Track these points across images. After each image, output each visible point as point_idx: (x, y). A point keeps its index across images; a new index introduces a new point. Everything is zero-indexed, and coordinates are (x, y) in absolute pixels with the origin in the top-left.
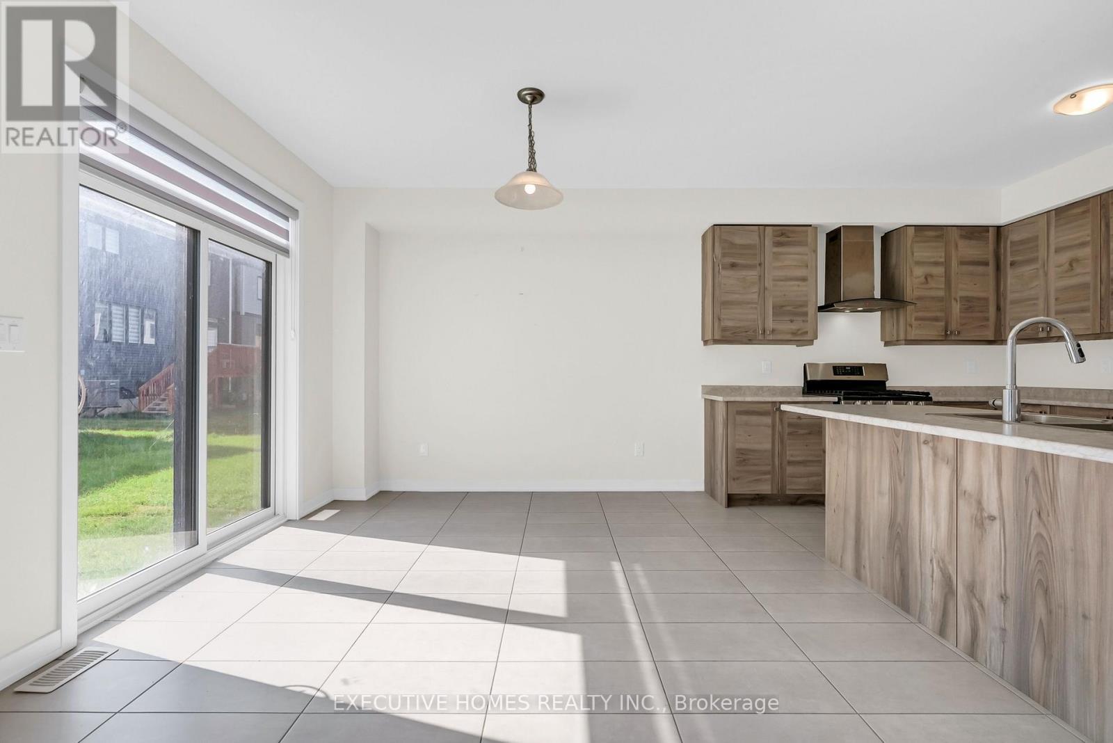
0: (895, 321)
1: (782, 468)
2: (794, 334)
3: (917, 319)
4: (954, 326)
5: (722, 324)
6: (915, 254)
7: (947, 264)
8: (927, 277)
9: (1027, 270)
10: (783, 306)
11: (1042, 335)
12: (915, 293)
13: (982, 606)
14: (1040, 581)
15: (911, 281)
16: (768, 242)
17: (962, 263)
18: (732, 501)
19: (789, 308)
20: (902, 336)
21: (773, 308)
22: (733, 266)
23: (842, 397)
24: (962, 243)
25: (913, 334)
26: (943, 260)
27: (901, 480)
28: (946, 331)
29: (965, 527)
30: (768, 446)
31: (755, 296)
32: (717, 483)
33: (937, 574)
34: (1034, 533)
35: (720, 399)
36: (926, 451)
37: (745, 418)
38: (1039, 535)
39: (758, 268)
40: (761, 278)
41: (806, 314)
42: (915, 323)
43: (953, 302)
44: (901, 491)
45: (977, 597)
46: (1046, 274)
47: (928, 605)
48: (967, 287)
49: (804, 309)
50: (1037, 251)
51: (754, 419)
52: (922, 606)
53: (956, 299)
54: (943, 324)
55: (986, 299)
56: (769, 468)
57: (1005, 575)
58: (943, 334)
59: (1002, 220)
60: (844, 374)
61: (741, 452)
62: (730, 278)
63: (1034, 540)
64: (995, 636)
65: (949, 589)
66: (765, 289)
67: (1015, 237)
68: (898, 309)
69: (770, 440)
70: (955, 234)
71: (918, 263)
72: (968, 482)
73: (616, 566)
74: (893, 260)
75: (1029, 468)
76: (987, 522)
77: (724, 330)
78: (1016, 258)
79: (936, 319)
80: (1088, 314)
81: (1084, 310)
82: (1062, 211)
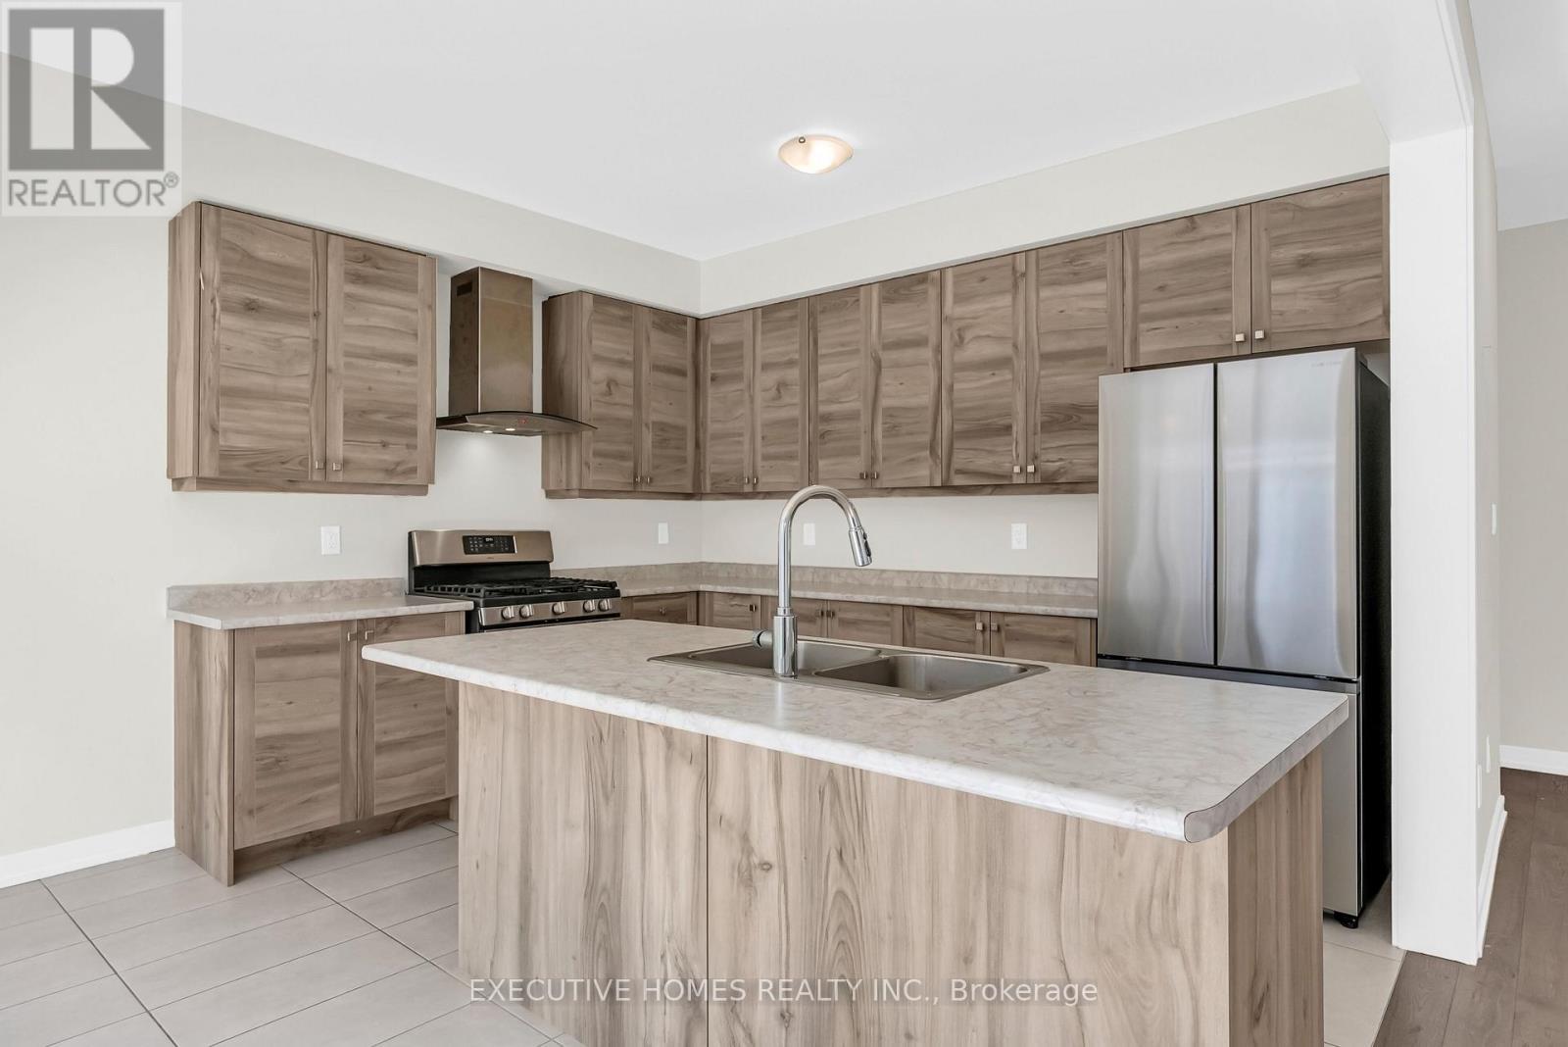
0: (564, 454)
1: (364, 764)
2: (390, 471)
3: (597, 454)
4: (645, 469)
5: (222, 442)
6: (593, 342)
7: (635, 365)
8: (611, 383)
9: (729, 389)
10: (367, 412)
11: (748, 489)
12: (595, 409)
15: (589, 386)
16: (335, 271)
17: (656, 368)
18: (245, 864)
19: (380, 417)
20: (575, 484)
21: (345, 414)
22: (251, 308)
23: (481, 601)
24: (655, 335)
25: (592, 480)
26: (630, 358)
28: (635, 477)
29: (722, 886)
30: (334, 720)
31: (304, 385)
32: (207, 827)
34: (832, 888)
35: (213, 623)
37: (277, 664)
39: (313, 322)
40: (319, 345)
41: (412, 432)
42: (594, 461)
43: (644, 428)
46: (752, 401)
48: (664, 407)
49: (409, 422)
50: (742, 363)
51: (303, 664)
53: (647, 425)
54: (630, 464)
55: (683, 429)
56: (336, 769)
58: (632, 481)
59: (703, 310)
60: (482, 551)
61: (269, 743)
62: (237, 334)
66: (327, 370)
67: (717, 338)
68: (568, 434)
69: (338, 707)
70: (647, 319)
71: (599, 358)
72: (727, 799)
74: (562, 347)
77: (226, 455)
78: (719, 371)
79: (622, 456)
80: (796, 464)
81: (791, 457)
82: (769, 311)
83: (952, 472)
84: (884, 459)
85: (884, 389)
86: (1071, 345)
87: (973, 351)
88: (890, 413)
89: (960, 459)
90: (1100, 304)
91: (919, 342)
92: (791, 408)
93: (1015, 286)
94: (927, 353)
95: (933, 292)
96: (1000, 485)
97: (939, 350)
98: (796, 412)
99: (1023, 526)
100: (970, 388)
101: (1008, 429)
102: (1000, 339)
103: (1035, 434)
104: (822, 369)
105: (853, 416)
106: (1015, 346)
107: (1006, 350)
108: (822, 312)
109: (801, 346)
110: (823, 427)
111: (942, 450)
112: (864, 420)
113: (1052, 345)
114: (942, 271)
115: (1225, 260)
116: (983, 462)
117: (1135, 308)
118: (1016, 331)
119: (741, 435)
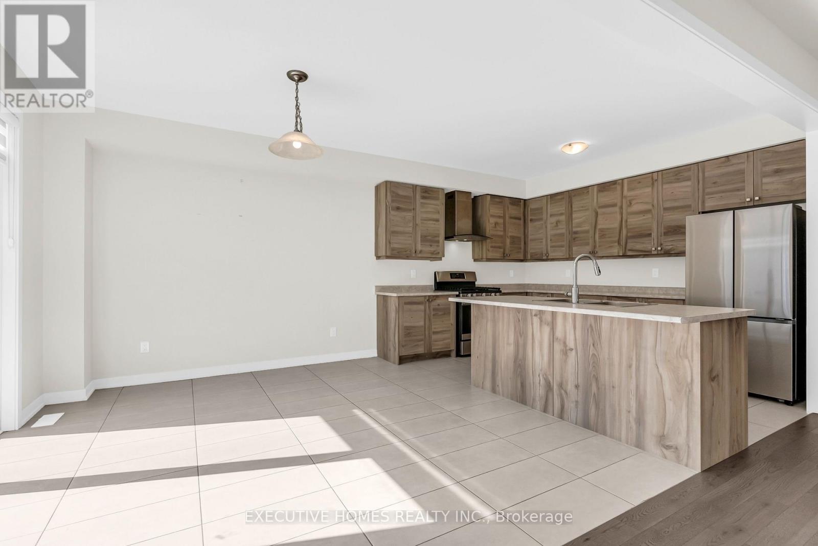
0: (481, 247)
1: (430, 337)
2: (432, 253)
3: (492, 247)
4: (507, 252)
5: (391, 246)
6: (491, 211)
7: (504, 217)
8: (496, 224)
9: (537, 224)
10: (426, 236)
11: (545, 258)
12: (491, 232)
13: (566, 392)
14: (594, 375)
15: (489, 223)
16: (418, 196)
17: (511, 218)
18: (402, 360)
19: (429, 238)
20: (484, 257)
21: (421, 237)
22: (398, 209)
23: (461, 292)
24: (510, 206)
25: (490, 255)
26: (502, 215)
27: (521, 336)
28: (504, 254)
29: (558, 356)
30: (422, 323)
31: (411, 229)
33: (542, 381)
34: (591, 353)
35: (394, 295)
36: (536, 320)
37: (409, 307)
38: (594, 354)
39: (413, 211)
40: (414, 218)
41: (438, 242)
42: (491, 249)
43: (507, 238)
44: (521, 342)
45: (564, 388)
46: (546, 227)
47: (537, 399)
48: (513, 231)
49: (437, 239)
50: (542, 215)
51: (414, 307)
52: (534, 400)
54: (502, 250)
55: (519, 238)
56: (422, 337)
57: (578, 376)
58: (503, 256)
59: (526, 197)
60: (456, 278)
61: (407, 328)
62: (396, 216)
63: (592, 356)
64: (573, 405)
65: (549, 387)
66: (416, 225)
67: (532, 206)
68: (482, 241)
69: (423, 320)
70: (507, 201)
71: (492, 216)
72: (559, 333)
73: (357, 412)
74: (480, 212)
75: (589, 324)
76: (569, 352)
77: (393, 249)
78: (533, 218)
79: (500, 247)
80: (564, 249)
81: (562, 246)
82: (553, 197)
83: (627, 250)
84: (599, 246)
85: (599, 222)
86: (676, 204)
87: (636, 208)
88: (601, 230)
89: (630, 246)
90: (689, 189)
91: (614, 205)
92: (562, 229)
93: (653, 184)
94: (617, 209)
95: (619, 187)
96: (647, 254)
97: (621, 208)
98: (564, 231)
99: (657, 270)
100: (634, 221)
101: (650, 235)
102: (647, 203)
103: (661, 236)
104: (574, 216)
105: (587, 232)
106: (653, 206)
107: (649, 207)
108: (574, 196)
109: (565, 208)
110: (574, 236)
111: (623, 242)
112: (591, 233)
113: (668, 205)
114: (623, 180)
115: (742, 172)
116: (639, 247)
117: (704, 190)
118: (653, 201)
119: (542, 239)
